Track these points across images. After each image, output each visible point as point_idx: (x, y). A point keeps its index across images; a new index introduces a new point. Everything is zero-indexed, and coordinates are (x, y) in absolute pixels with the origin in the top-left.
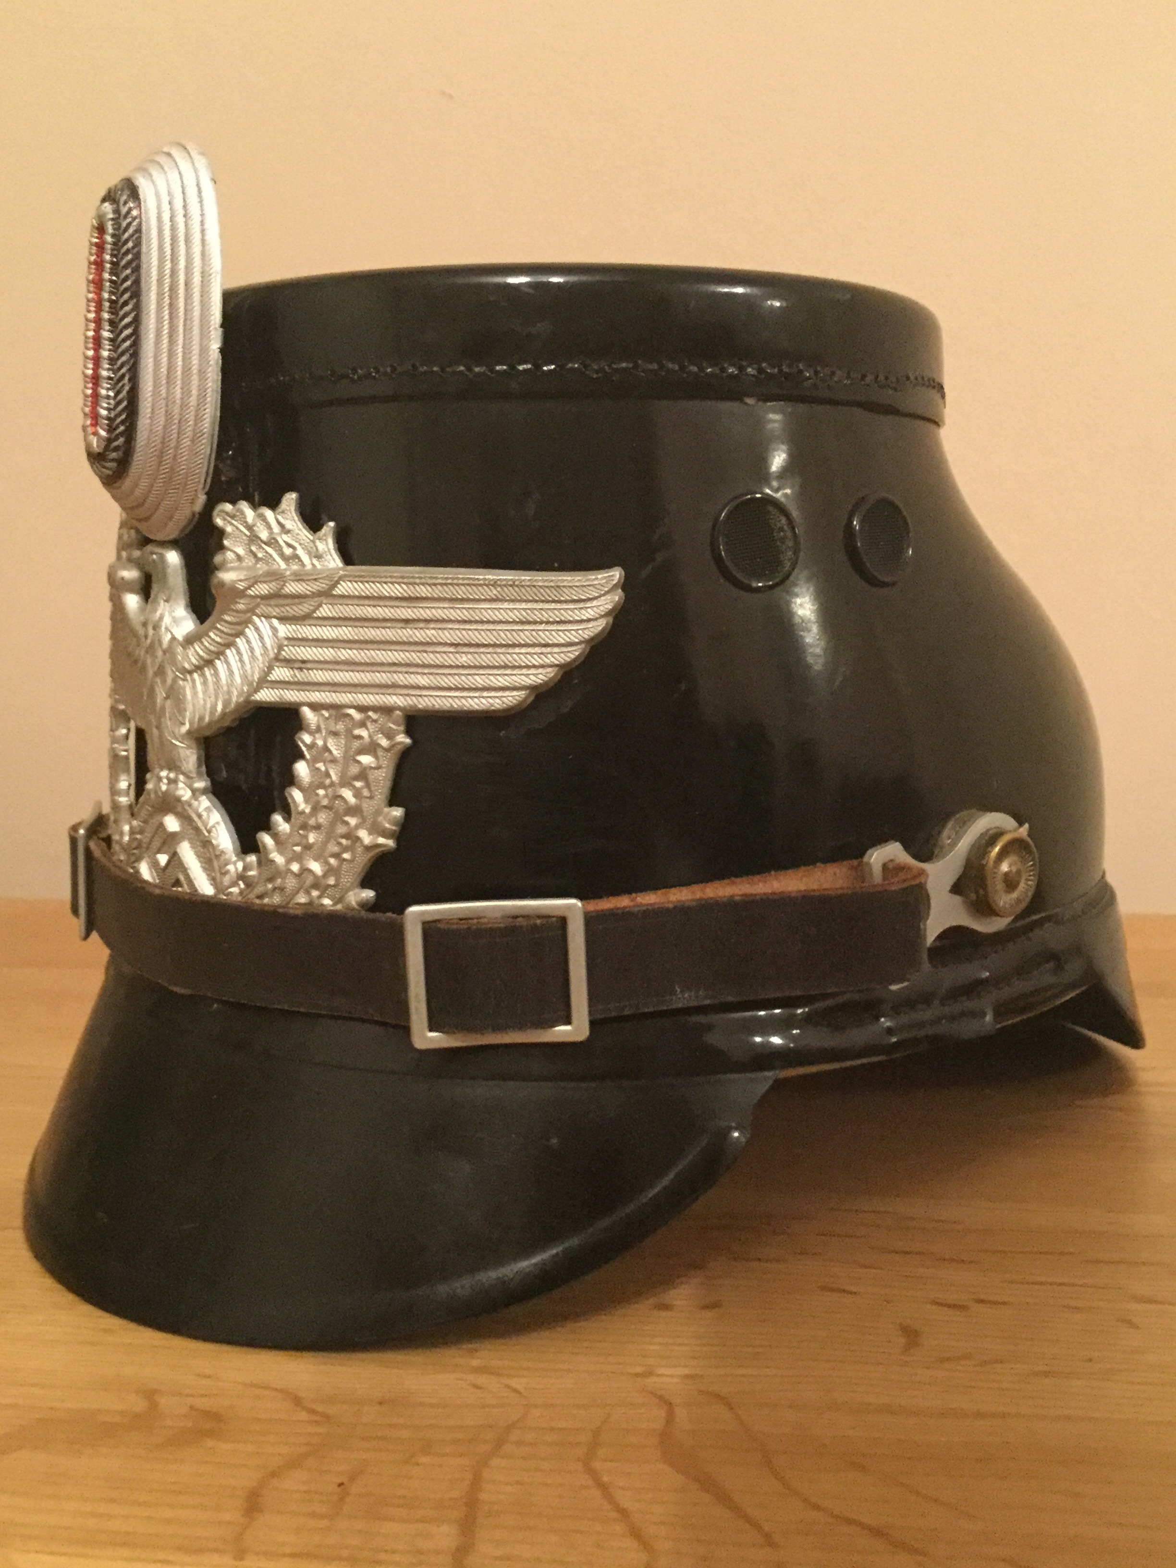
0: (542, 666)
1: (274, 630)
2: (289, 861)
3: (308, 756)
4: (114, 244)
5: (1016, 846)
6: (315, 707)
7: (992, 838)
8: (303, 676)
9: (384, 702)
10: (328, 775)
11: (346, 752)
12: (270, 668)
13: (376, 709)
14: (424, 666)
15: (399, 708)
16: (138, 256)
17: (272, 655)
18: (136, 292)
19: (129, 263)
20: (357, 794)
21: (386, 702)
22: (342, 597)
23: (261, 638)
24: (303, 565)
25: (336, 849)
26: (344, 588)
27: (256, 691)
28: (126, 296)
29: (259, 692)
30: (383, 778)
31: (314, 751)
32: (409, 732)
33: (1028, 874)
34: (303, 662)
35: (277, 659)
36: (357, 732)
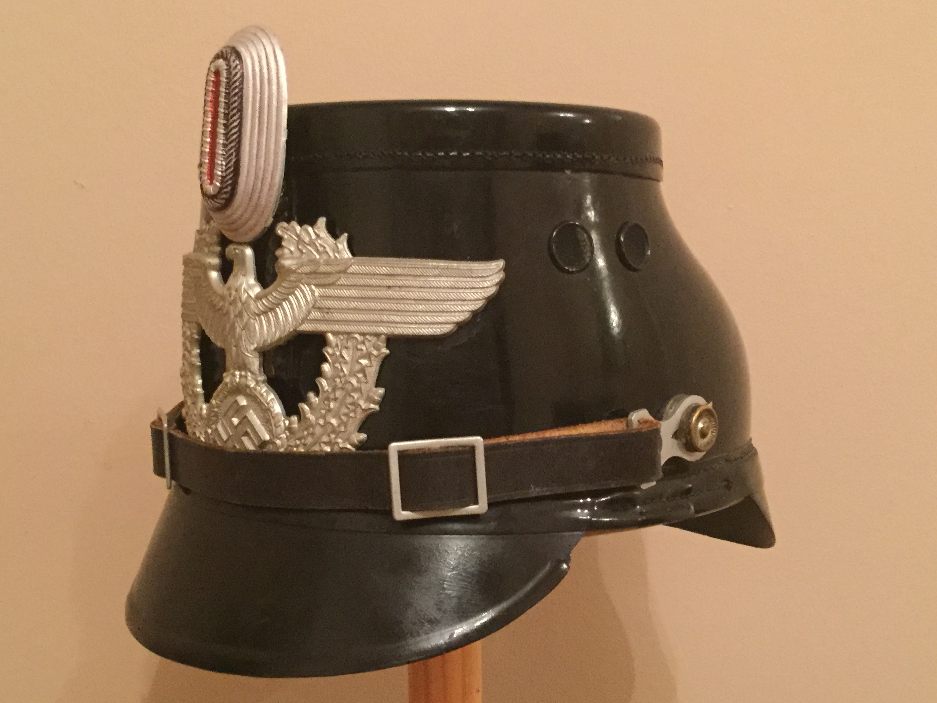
0: (462, 312)
1: (312, 291)
2: (317, 419)
3: (330, 361)
4: (228, 83)
5: (707, 413)
6: (335, 333)
7: (693, 409)
8: (329, 316)
9: (376, 331)
10: (342, 370)
11: (353, 358)
12: (309, 312)
13: (371, 334)
14: (398, 311)
15: (384, 334)
16: (241, 90)
17: (311, 306)
18: (240, 109)
19: (236, 94)
20: (359, 381)
21: (377, 330)
22: (353, 274)
23: (305, 296)
24: (330, 256)
25: (346, 411)
26: (354, 268)
27: (300, 325)
28: (235, 111)
29: (302, 325)
30: (373, 372)
31: (334, 357)
32: (387, 347)
33: (713, 429)
34: (329, 309)
35: (314, 307)
36: (359, 347)
